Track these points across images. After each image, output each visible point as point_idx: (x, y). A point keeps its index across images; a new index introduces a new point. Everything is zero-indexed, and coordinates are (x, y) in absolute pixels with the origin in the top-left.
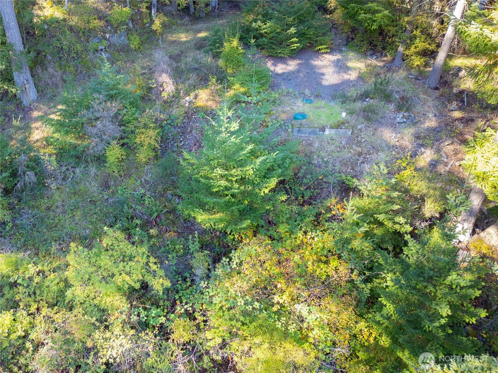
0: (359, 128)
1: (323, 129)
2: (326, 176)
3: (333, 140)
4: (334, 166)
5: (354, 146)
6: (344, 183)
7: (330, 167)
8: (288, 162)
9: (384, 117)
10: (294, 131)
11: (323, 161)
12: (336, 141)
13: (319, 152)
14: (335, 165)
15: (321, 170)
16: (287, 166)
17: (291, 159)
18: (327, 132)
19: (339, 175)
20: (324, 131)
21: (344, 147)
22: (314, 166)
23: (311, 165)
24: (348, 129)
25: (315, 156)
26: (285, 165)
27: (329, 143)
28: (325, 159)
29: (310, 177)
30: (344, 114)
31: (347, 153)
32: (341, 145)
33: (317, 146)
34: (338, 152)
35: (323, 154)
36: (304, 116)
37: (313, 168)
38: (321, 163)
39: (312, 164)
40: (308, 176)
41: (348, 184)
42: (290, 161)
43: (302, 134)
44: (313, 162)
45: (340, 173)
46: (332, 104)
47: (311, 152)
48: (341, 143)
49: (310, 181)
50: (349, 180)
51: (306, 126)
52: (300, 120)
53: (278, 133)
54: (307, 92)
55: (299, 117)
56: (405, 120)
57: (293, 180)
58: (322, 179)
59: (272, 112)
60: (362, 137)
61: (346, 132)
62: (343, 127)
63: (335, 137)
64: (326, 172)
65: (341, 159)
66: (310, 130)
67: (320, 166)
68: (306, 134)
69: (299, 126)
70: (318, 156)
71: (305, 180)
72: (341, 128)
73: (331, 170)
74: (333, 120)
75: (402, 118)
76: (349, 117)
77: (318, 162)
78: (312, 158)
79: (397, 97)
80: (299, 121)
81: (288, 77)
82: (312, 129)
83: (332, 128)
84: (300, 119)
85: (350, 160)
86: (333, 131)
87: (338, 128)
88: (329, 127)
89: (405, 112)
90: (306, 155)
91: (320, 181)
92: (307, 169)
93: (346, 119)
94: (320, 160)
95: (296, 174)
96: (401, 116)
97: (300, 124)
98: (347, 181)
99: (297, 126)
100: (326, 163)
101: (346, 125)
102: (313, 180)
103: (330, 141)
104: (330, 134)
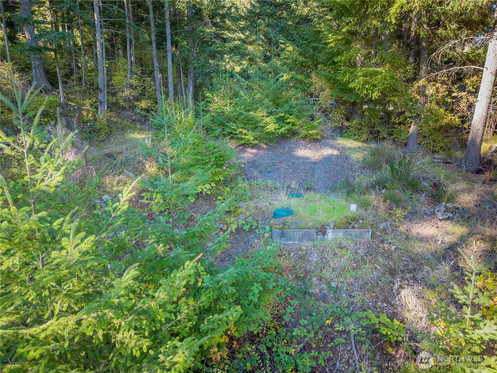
0: (381, 227)
1: (322, 230)
2: (339, 319)
3: (342, 248)
4: (351, 296)
5: (380, 259)
6: (375, 331)
7: (344, 300)
8: (256, 291)
9: (416, 212)
10: (274, 236)
11: (330, 288)
12: (347, 249)
13: (321, 271)
14: (353, 294)
15: (328, 306)
16: (255, 300)
17: (263, 283)
18: (330, 235)
19: (364, 314)
20: (324, 234)
21: (362, 259)
22: (313, 298)
23: (308, 297)
24: (364, 228)
25: (314, 279)
26: (250, 298)
27: (335, 254)
28: (333, 284)
29: (306, 322)
30: (353, 207)
31: (370, 270)
32: (359, 257)
33: (315, 259)
34: (354, 269)
35: (327, 274)
36: (289, 212)
37: (312, 303)
38: (326, 292)
39: (311, 295)
40: (303, 322)
41: (384, 332)
42: (261, 289)
43: (287, 240)
44: (311, 291)
45: (365, 310)
46: (332, 197)
47: (307, 272)
48: (357, 253)
49: (309, 332)
50: (384, 325)
51: (294, 227)
52: (283, 218)
53: (249, 241)
54: (294, 185)
55: (282, 214)
56: (450, 215)
57: (276, 330)
58: (331, 326)
59: (239, 211)
60: (390, 243)
61: (361, 234)
62: (356, 226)
63: (344, 243)
64: (339, 309)
65: (361, 282)
66: (301, 233)
67: (324, 299)
68: (294, 240)
69: (281, 226)
70: (320, 279)
71: (296, 332)
72: (353, 228)
73: (346, 305)
74: (337, 216)
75: (445, 212)
76: (362, 211)
77: (321, 290)
78: (308, 283)
79: (427, 185)
80: (281, 220)
81: (266, 169)
82: (304, 231)
83: (337, 227)
84: (282, 216)
85: (378, 283)
86: (340, 234)
87: (347, 228)
88: (332, 225)
89: (447, 203)
90: (297, 278)
91: (328, 330)
92: (300, 305)
93: (358, 213)
94: (324, 286)
95: (279, 318)
96: (443, 209)
97: (283, 223)
98: (382, 328)
99: (278, 226)
100: (336, 292)
101: (361, 221)
102: (313, 328)
103: (337, 251)
104: (335, 239)
